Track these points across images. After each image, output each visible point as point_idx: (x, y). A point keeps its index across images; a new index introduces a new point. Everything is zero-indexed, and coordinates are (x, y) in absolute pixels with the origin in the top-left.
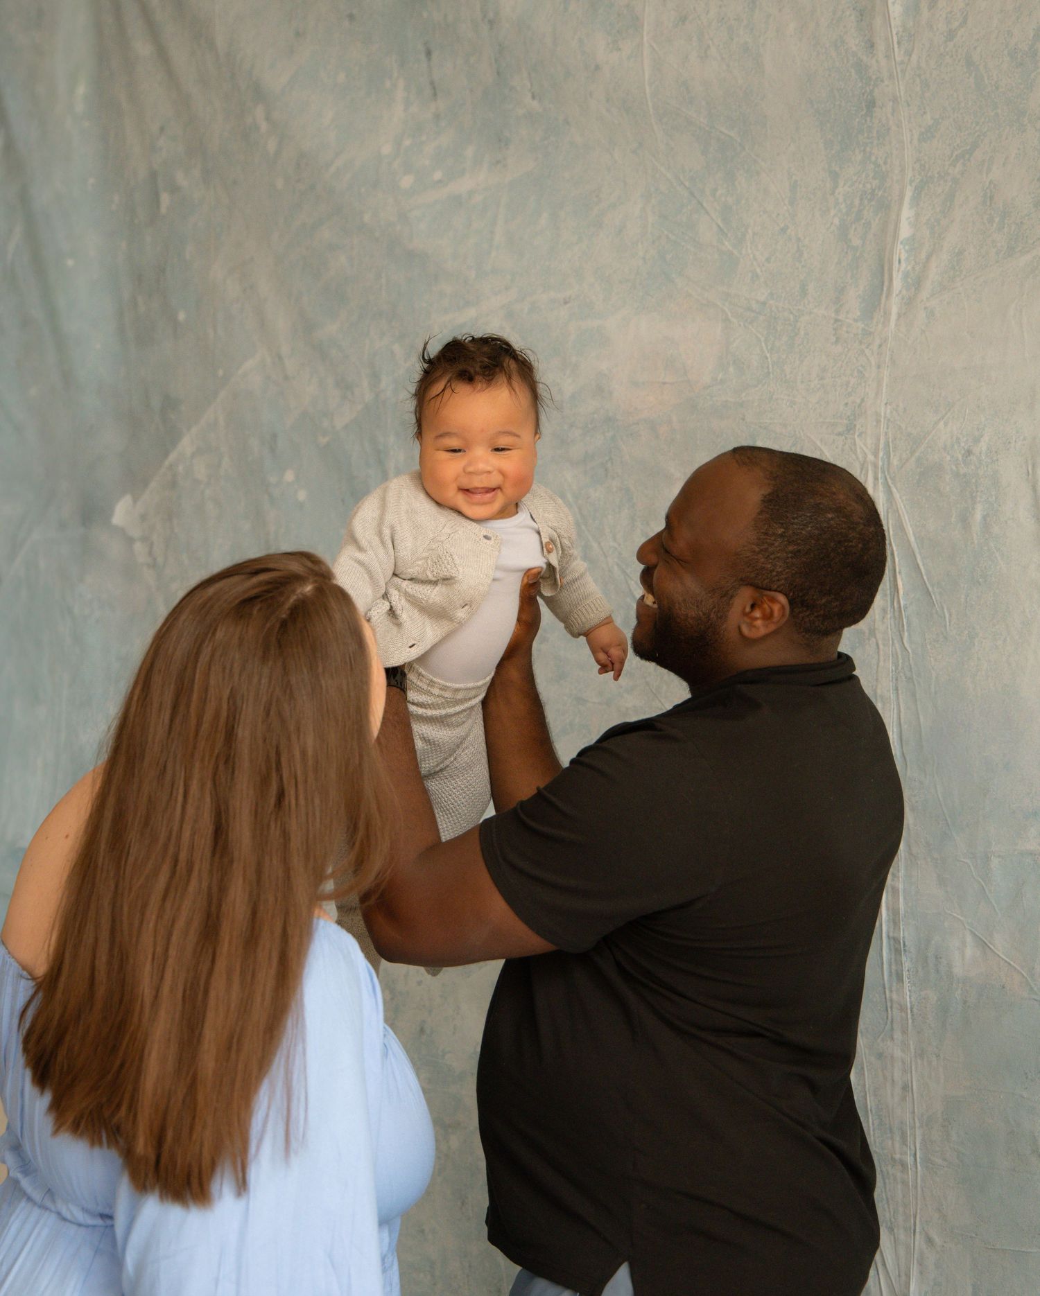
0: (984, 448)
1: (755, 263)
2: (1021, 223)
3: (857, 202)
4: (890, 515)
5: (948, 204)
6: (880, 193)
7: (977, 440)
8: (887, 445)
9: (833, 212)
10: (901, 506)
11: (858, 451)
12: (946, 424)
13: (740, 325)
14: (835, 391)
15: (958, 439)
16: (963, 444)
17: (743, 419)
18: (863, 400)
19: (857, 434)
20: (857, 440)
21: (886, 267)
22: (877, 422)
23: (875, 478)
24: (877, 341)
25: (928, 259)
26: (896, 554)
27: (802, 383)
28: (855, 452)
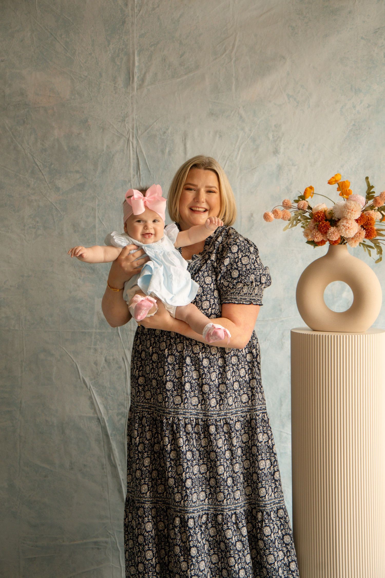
0: (169, 132)
1: (80, 62)
2: (176, 69)
3: (117, 51)
4: (137, 148)
5: (150, 58)
6: (125, 50)
7: (167, 129)
8: (137, 127)
9: (109, 52)
10: (141, 145)
11: (127, 128)
12: (157, 124)
13: (78, 82)
14: (117, 108)
15: (161, 128)
16: (163, 130)
17: (83, 112)
18: (127, 112)
19: (126, 122)
20: (126, 124)
21: (131, 74)
22: (133, 120)
23: (133, 136)
24: (131, 95)
25: (145, 73)
26: (139, 159)
27: (105, 104)
28: (125, 128)
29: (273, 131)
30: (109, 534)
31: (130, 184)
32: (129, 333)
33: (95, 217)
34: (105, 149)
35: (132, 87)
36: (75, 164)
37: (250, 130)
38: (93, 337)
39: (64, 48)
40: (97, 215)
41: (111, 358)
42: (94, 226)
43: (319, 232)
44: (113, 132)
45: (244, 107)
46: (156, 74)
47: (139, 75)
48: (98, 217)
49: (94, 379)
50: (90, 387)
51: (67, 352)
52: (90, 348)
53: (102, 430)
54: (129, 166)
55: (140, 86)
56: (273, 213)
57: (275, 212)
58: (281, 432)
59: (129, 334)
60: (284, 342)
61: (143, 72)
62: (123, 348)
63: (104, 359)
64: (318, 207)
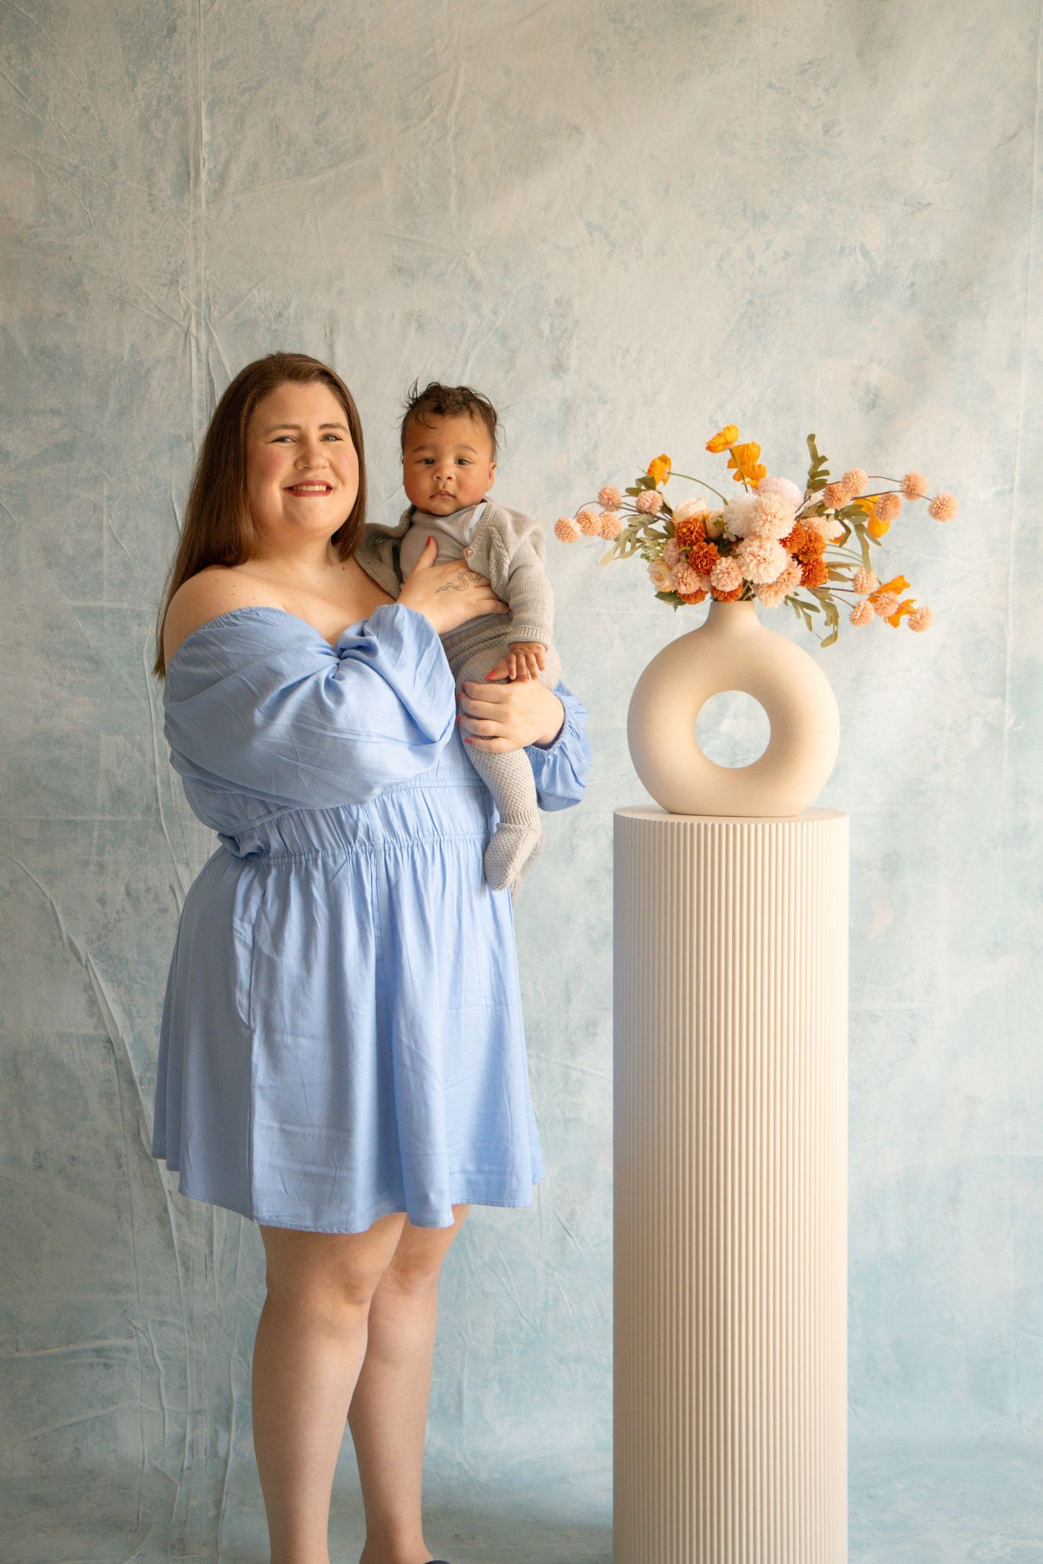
0: (292, 313)
1: (60, 131)
2: (306, 153)
3: (155, 102)
4: (210, 353)
5: (240, 124)
6: (176, 100)
7: (286, 307)
8: (208, 299)
9: (133, 106)
10: (220, 347)
11: (182, 300)
12: (259, 292)
13: (55, 181)
14: (158, 250)
15: (270, 304)
16: (274, 308)
17: (70, 260)
18: (184, 262)
19: (180, 287)
20: (181, 292)
21: (191, 161)
22: (198, 281)
23: (198, 323)
24: (191, 218)
25: (228, 162)
26: (215, 382)
27: (125, 239)
28: (179, 301)
29: (550, 315)
30: (134, 1330)
31: (190, 444)
32: (188, 823)
33: (100, 528)
34: (126, 355)
35: (195, 197)
36: (50, 391)
37: (495, 312)
38: (95, 834)
39: (18, 92)
40: (105, 523)
41: (142, 886)
42: (99, 553)
43: (690, 570)
44: (148, 312)
45: (478, 253)
46: (255, 164)
47: (212, 166)
48: (110, 529)
49: (99, 939)
50: (88, 960)
51: (29, 873)
52: (87, 863)
53: (117, 1069)
54: (189, 398)
55: (216, 196)
56: (578, 521)
57: (583, 518)
58: (567, 1067)
59: (186, 826)
60: (577, 845)
61: (222, 159)
62: (173, 861)
63: (123, 889)
64: (688, 506)
